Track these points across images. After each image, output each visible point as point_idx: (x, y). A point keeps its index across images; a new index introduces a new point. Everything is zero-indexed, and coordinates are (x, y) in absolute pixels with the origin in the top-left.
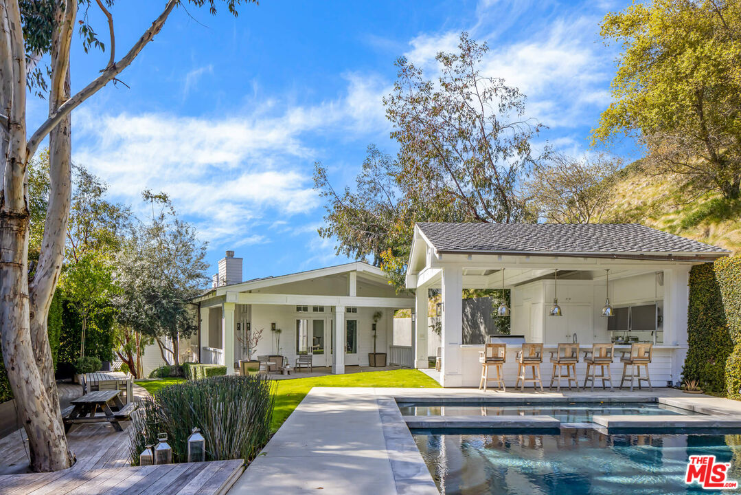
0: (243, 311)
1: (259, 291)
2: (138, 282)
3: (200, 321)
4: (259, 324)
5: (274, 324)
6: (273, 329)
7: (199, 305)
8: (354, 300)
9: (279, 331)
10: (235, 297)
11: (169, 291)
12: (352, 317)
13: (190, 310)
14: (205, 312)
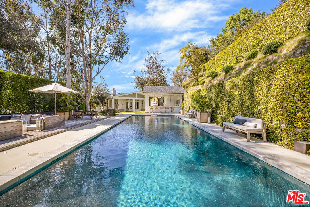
0: (116, 101)
1: (119, 97)
2: (96, 95)
3: (108, 102)
4: (119, 103)
5: (122, 103)
6: (122, 104)
7: (108, 99)
8: (137, 98)
9: (123, 104)
10: (114, 98)
11: (102, 97)
12: (138, 101)
13: (106, 100)
14: (109, 100)
